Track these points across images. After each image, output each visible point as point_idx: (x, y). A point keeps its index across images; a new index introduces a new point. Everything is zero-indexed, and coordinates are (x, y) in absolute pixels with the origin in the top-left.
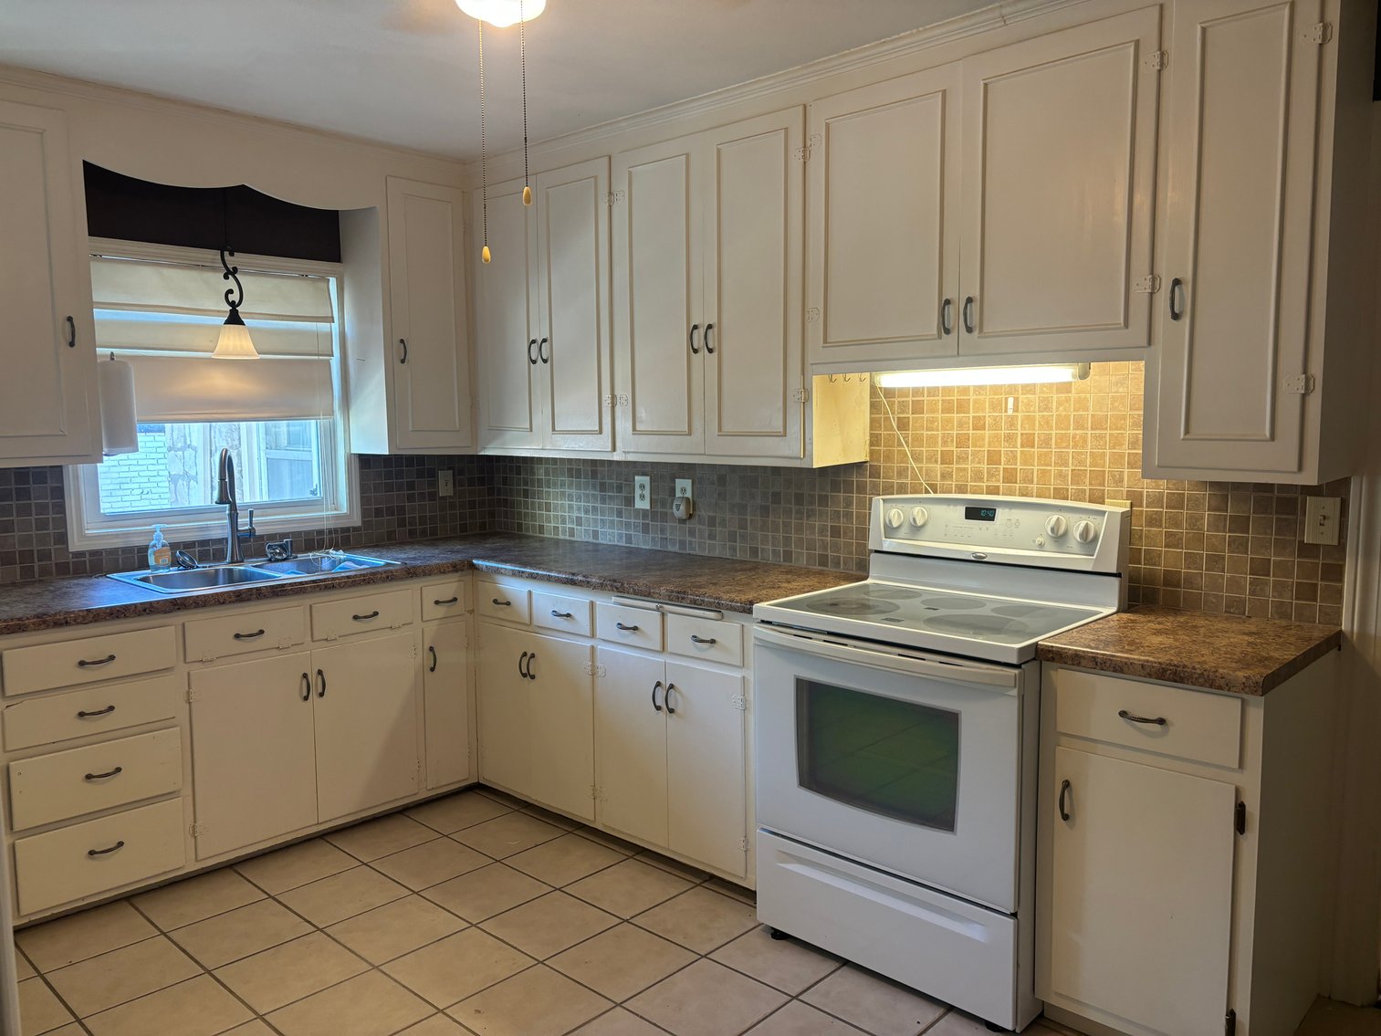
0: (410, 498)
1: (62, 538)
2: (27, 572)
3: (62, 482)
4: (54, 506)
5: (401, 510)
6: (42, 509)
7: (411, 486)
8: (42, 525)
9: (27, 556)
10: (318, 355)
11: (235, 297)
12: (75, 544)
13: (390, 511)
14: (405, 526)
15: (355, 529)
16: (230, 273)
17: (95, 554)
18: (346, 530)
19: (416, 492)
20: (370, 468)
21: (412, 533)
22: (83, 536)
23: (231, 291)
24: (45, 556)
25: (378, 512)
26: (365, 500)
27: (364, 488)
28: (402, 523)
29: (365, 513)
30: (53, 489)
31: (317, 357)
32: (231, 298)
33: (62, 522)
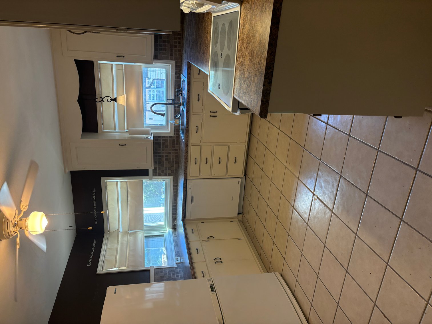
0: (168, 42)
1: (170, 137)
2: (177, 144)
3: (157, 136)
4: (163, 138)
5: (171, 46)
6: (163, 140)
7: (164, 42)
8: (167, 140)
9: (173, 144)
10: (123, 70)
11: (109, 99)
12: (172, 134)
13: (172, 50)
14: (177, 45)
15: (176, 63)
16: (102, 100)
17: (174, 131)
18: (176, 66)
19: (166, 40)
20: (158, 56)
21: (179, 43)
22: (170, 133)
23: (107, 100)
24: (174, 140)
25: (172, 54)
26: (167, 59)
27: (164, 59)
28: (176, 46)
29: (171, 59)
30: (159, 138)
31: (124, 70)
32: (109, 101)
33: (167, 137)
